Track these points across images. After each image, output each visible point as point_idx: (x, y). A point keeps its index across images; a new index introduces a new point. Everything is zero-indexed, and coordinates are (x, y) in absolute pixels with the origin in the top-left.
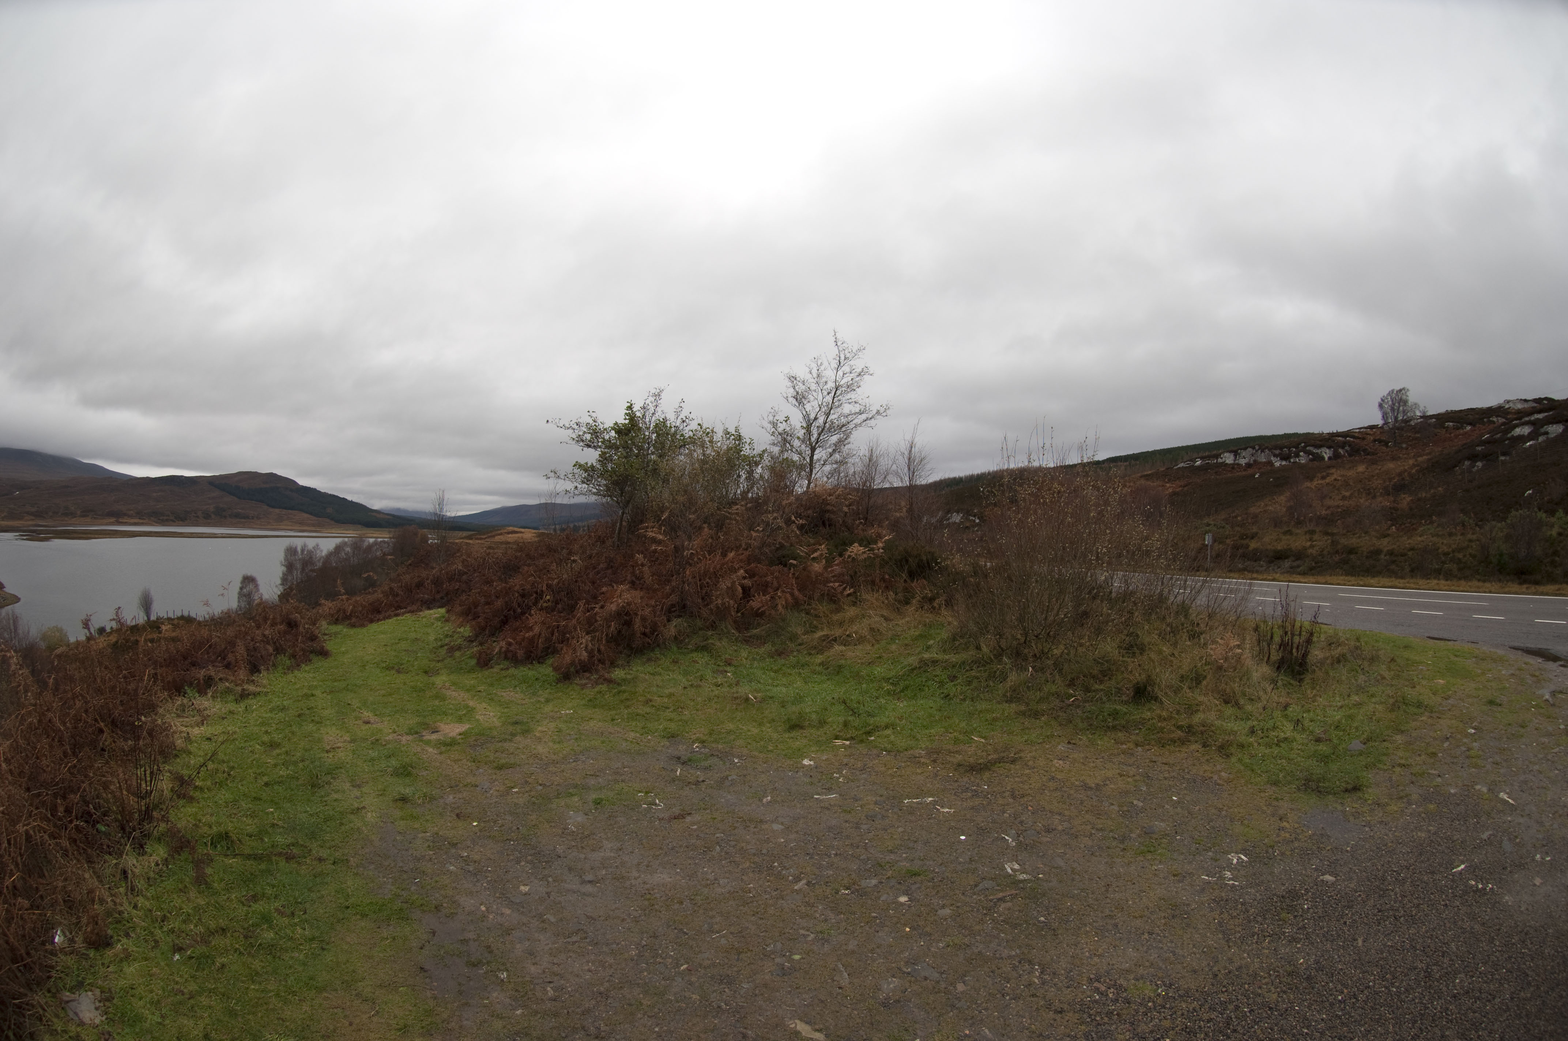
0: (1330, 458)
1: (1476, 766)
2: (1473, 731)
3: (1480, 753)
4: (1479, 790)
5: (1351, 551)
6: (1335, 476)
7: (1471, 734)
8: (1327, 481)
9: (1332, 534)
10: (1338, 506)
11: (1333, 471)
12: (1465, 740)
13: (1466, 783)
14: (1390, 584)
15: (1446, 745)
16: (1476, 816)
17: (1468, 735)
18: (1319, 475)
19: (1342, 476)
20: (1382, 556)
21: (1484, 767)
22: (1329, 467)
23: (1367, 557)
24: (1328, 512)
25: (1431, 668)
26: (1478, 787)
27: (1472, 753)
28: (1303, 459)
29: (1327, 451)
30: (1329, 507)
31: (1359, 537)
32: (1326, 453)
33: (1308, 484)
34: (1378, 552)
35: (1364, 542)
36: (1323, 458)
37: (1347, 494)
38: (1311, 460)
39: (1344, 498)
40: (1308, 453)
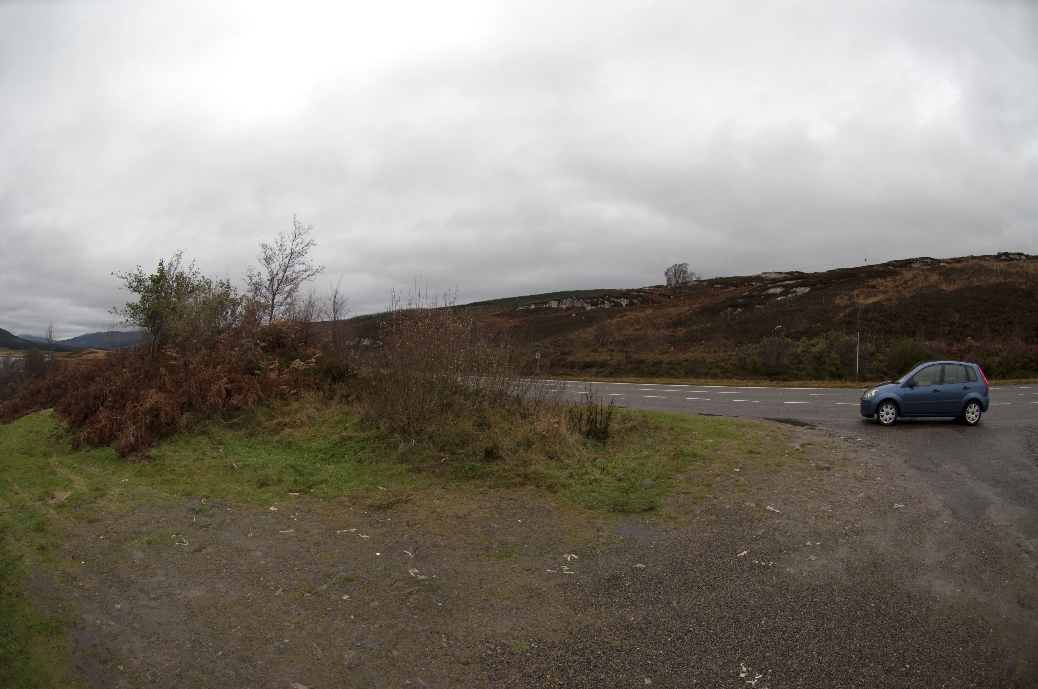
0: (626, 305)
1: (743, 491)
2: (738, 470)
3: (746, 483)
4: (749, 505)
5: (641, 362)
6: (630, 316)
7: (737, 472)
8: (624, 319)
9: (627, 352)
10: (631, 335)
11: (629, 313)
12: (733, 476)
13: (737, 501)
14: (670, 382)
15: (718, 479)
16: (749, 521)
17: (734, 473)
18: (618, 315)
19: (634, 316)
20: (664, 365)
21: (751, 491)
22: (625, 311)
23: (652, 366)
24: (624, 338)
25: (701, 432)
26: (747, 504)
27: (739, 483)
28: (607, 305)
29: (625, 300)
30: (625, 335)
31: (646, 354)
32: (624, 302)
33: (610, 321)
34: (661, 362)
35: (650, 356)
36: (622, 305)
37: (639, 327)
38: (613, 306)
39: (636, 330)
40: (611, 302)
